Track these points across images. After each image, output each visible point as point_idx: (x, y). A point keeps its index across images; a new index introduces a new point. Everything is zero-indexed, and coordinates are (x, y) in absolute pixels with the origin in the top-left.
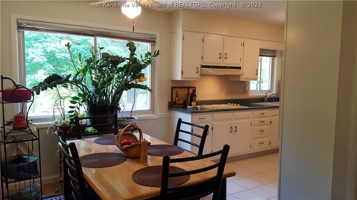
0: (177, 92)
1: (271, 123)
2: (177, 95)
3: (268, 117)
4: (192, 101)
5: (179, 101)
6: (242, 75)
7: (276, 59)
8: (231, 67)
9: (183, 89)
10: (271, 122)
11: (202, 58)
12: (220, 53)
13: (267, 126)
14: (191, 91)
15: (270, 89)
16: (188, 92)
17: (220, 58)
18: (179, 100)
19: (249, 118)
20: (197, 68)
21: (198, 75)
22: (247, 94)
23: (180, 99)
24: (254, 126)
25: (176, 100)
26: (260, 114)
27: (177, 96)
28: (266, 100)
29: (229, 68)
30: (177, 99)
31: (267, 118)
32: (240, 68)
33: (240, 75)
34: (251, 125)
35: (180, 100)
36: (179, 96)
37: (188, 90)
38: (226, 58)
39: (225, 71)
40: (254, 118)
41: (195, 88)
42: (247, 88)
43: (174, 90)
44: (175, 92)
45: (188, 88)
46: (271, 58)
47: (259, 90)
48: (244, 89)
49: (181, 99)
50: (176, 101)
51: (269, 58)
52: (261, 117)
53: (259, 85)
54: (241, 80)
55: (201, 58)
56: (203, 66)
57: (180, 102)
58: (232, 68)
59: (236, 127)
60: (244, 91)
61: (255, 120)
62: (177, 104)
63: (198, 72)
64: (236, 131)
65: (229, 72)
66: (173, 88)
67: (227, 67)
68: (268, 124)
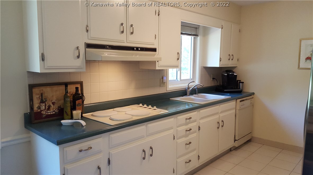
0: (42, 95)
1: (199, 130)
2: (42, 100)
3: (195, 121)
4: (74, 108)
5: (49, 109)
6: (158, 61)
7: (199, 38)
8: (140, 48)
9: (55, 88)
10: (199, 127)
11: (87, 31)
12: (122, 24)
13: (195, 135)
14: (71, 89)
15: (191, 78)
16: (67, 92)
17: (123, 32)
18: (47, 108)
19: (172, 128)
20: (78, 48)
21: (80, 63)
22: (165, 87)
23: (49, 107)
24: (177, 139)
25: (40, 108)
26: (186, 119)
27: (42, 102)
28: (188, 93)
29: (137, 49)
30: (44, 107)
31: (195, 124)
32: (154, 50)
33: (155, 62)
34: (174, 139)
35: (51, 108)
36: (46, 101)
37: (66, 89)
38: (132, 33)
39: (132, 55)
40: (177, 127)
41: (81, 83)
42: (165, 78)
43: (36, 91)
44: (38, 94)
45: (66, 84)
46: (193, 37)
47: (179, 79)
48: (161, 80)
49: (52, 105)
50: (42, 111)
51: (190, 37)
52: (186, 124)
53: (179, 72)
54: (157, 68)
55: (85, 30)
56: (89, 46)
57: (51, 112)
58: (143, 49)
59: (151, 148)
60: (161, 82)
61: (179, 129)
62: (44, 116)
63: (78, 57)
64: (151, 155)
65: (138, 56)
66: (31, 87)
67: (135, 49)
68: (195, 132)
